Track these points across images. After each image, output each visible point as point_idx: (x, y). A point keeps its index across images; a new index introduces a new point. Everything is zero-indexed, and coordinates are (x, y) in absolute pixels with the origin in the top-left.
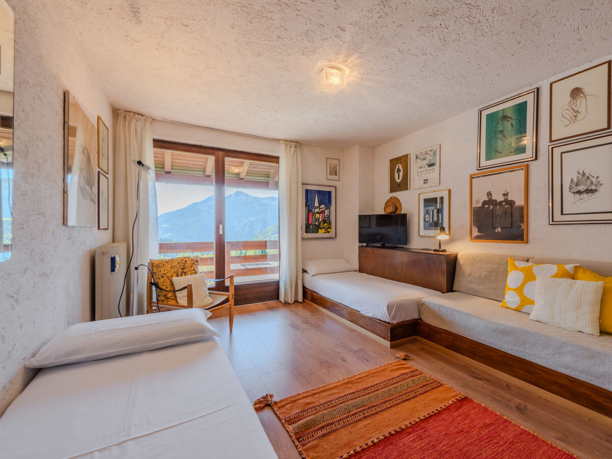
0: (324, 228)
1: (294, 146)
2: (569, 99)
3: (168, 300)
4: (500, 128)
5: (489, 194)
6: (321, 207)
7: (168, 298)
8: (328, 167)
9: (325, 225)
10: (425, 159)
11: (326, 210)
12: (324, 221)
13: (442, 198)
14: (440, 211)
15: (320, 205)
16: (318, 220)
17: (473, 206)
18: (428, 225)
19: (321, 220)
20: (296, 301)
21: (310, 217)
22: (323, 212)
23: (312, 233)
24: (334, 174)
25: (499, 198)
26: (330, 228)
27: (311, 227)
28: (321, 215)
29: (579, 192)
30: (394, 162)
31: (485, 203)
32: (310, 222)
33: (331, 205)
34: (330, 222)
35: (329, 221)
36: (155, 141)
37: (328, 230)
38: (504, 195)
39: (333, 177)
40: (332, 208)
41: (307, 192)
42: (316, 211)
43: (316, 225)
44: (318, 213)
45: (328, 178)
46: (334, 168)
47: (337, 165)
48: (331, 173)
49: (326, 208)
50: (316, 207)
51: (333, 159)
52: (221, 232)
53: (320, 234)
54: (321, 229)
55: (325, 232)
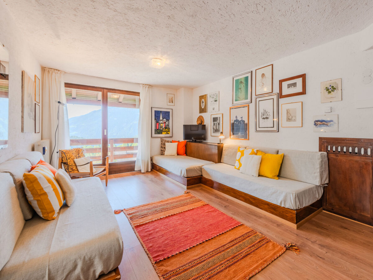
0: (166, 131)
1: (147, 87)
2: (261, 78)
3: (74, 171)
4: (240, 87)
5: (236, 117)
6: (164, 120)
7: (74, 170)
9: (166, 130)
10: (213, 98)
12: (166, 128)
13: (220, 118)
14: (219, 124)
15: (163, 119)
17: (231, 122)
18: (214, 131)
19: (163, 127)
20: (147, 172)
21: (157, 126)
22: (165, 123)
23: (159, 134)
24: (171, 102)
25: (239, 119)
27: (158, 131)
29: (264, 118)
30: (201, 97)
31: (235, 121)
32: (157, 128)
33: (169, 119)
34: (169, 128)
36: (66, 84)
37: (168, 133)
38: (241, 118)
39: (171, 104)
40: (170, 120)
41: (156, 111)
42: (161, 122)
43: (161, 130)
44: (162, 123)
45: (168, 105)
49: (167, 121)
50: (161, 120)
51: (171, 94)
52: (105, 134)
53: (163, 135)
54: (163, 132)
55: (166, 133)
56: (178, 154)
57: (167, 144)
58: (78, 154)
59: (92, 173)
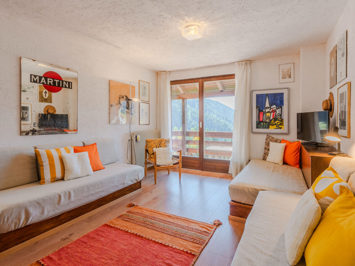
0: (275, 124)
1: (244, 64)
8: (281, 73)
9: (276, 122)
11: (277, 109)
12: (275, 119)
15: (271, 105)
16: (269, 118)
19: (271, 118)
21: (261, 116)
22: (274, 111)
23: (263, 128)
24: (288, 77)
26: (282, 125)
27: (262, 124)
28: (272, 114)
32: (261, 119)
33: (283, 105)
34: (283, 120)
35: (281, 118)
37: (280, 126)
39: (288, 80)
40: (285, 107)
41: (258, 96)
42: (267, 110)
43: (266, 122)
44: (268, 112)
45: (280, 82)
46: (288, 71)
47: (291, 68)
48: (284, 77)
49: (277, 108)
50: (266, 107)
51: (286, 64)
52: (201, 127)
53: (272, 129)
54: (271, 125)
55: (276, 128)
56: (284, 163)
57: (271, 144)
58: (160, 144)
59: (156, 163)
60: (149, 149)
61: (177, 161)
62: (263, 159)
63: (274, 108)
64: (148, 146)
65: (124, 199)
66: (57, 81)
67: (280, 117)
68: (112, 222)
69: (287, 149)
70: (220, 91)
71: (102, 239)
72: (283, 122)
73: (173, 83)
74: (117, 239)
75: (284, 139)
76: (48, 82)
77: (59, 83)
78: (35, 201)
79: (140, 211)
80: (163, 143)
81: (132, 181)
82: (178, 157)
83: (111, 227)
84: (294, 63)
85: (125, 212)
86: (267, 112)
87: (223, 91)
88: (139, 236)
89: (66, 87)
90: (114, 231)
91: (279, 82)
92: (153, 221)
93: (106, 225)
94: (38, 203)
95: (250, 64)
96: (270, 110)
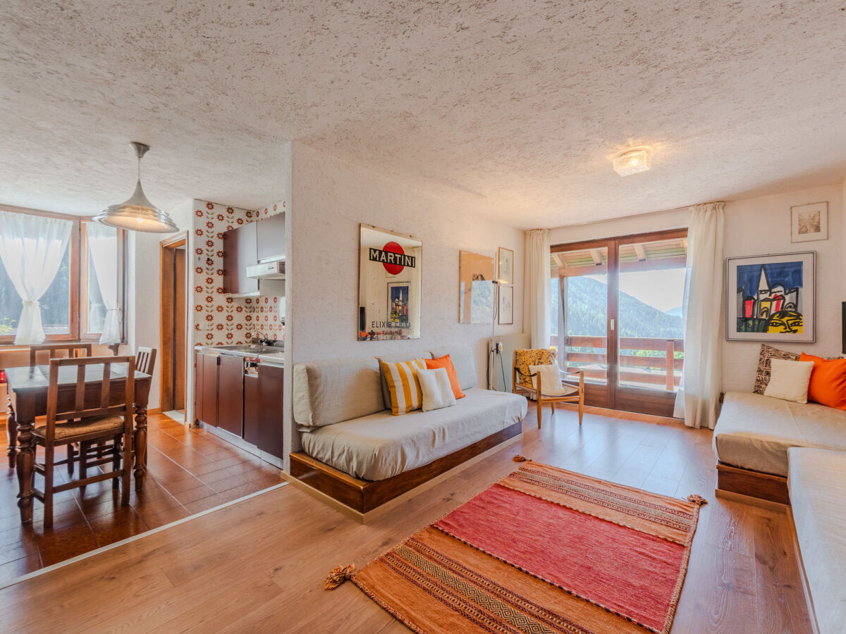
0: (783, 324)
1: (710, 208)
6: (775, 290)
8: (796, 222)
9: (784, 320)
11: (787, 294)
12: (783, 314)
15: (772, 285)
16: (768, 311)
19: (773, 312)
21: (749, 308)
22: (779, 298)
23: (753, 331)
24: (812, 230)
26: (798, 325)
27: (751, 323)
28: (774, 303)
32: (748, 315)
33: (801, 285)
34: (800, 315)
35: (796, 312)
37: (794, 328)
39: (812, 235)
40: (806, 291)
41: (741, 270)
42: (762, 297)
43: (760, 320)
44: (766, 300)
45: (793, 241)
46: (813, 219)
47: (819, 212)
48: (804, 229)
49: (787, 292)
50: (761, 291)
51: (809, 204)
52: (612, 328)
53: (774, 333)
54: (773, 325)
55: (784, 331)
56: (812, 400)
57: (775, 362)
58: (540, 359)
59: (540, 392)
60: (521, 367)
61: (576, 390)
62: (756, 392)
63: (778, 292)
64: (520, 362)
65: (501, 448)
66: (398, 256)
67: (794, 310)
68: (506, 483)
69: (817, 374)
70: (640, 261)
71: (506, 505)
72: (801, 319)
73: (555, 248)
74: (530, 507)
75: (808, 354)
76: (389, 258)
77: (400, 259)
78: (411, 438)
79: (540, 469)
80: (545, 357)
81: (512, 419)
82: (577, 384)
83: (508, 489)
84: (828, 202)
85: (517, 470)
86: (764, 300)
87: (645, 260)
88: (564, 507)
89: (408, 265)
90: (516, 496)
91: (791, 240)
92: (573, 487)
93: (498, 486)
94: (413, 441)
95: (723, 208)
96: (770, 295)
